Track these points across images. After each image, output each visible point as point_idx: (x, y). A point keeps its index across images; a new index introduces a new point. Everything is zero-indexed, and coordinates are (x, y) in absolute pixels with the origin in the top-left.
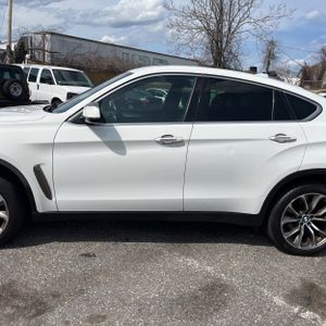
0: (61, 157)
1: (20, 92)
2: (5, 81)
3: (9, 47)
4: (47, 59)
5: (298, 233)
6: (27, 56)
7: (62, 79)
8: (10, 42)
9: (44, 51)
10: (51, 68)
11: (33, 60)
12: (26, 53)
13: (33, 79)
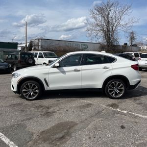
1: (32, 61)
2: (27, 58)
3: (26, 45)
4: (40, 48)
5: (113, 93)
6: (33, 48)
7: (46, 56)
8: (26, 43)
9: (39, 46)
10: (42, 52)
11: (35, 50)
12: (32, 47)
13: (36, 56)
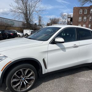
0: (50, 55)
